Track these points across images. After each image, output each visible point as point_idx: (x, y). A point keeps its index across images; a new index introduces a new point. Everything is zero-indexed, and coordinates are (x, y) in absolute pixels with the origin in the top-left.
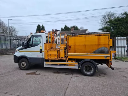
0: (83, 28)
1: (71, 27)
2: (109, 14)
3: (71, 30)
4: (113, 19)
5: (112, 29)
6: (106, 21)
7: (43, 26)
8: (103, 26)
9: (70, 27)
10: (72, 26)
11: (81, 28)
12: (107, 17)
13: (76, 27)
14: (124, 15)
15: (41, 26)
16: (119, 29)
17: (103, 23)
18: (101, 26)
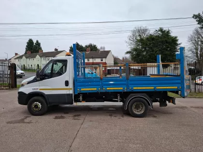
0: (104, 48)
1: (86, 46)
2: (140, 29)
3: (86, 51)
4: (144, 36)
5: (143, 52)
6: (136, 39)
7: (37, 41)
8: (133, 46)
9: (84, 46)
10: (88, 44)
11: (101, 48)
12: (137, 34)
13: (95, 46)
14: (159, 32)
15: (35, 42)
16: (153, 51)
17: (132, 42)
18: (130, 47)
